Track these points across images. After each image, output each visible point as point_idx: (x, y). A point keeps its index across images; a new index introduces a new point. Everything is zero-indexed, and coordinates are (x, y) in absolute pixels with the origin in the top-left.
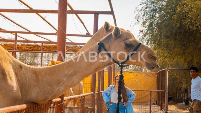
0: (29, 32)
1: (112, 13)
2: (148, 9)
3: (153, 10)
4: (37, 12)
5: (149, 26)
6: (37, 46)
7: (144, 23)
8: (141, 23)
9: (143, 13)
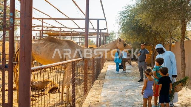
0: (66, 28)
1: (105, 19)
2: (122, 16)
3: (124, 17)
4: (72, 19)
5: (122, 24)
6: (69, 33)
7: (120, 23)
8: (118, 23)
9: (119, 18)
